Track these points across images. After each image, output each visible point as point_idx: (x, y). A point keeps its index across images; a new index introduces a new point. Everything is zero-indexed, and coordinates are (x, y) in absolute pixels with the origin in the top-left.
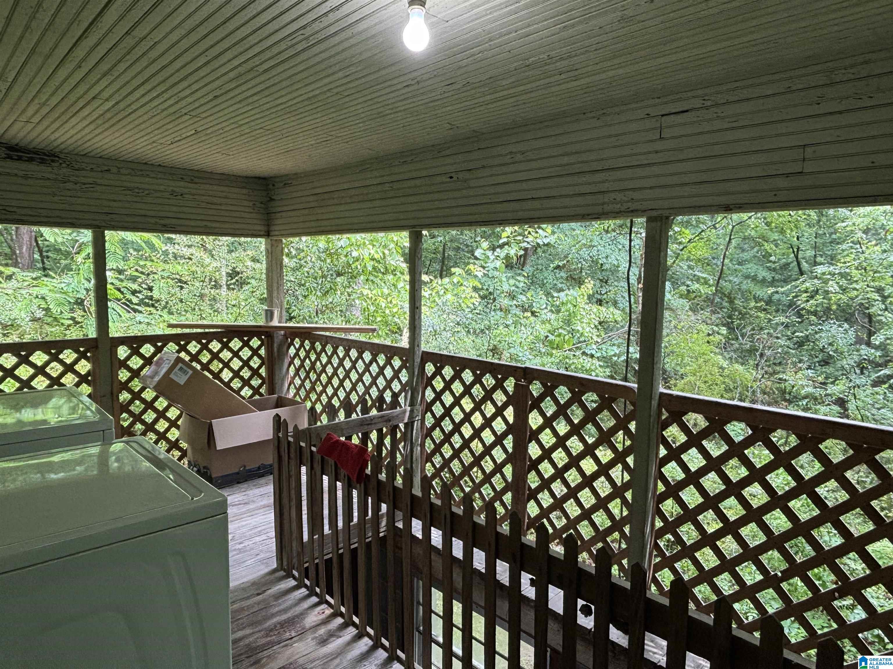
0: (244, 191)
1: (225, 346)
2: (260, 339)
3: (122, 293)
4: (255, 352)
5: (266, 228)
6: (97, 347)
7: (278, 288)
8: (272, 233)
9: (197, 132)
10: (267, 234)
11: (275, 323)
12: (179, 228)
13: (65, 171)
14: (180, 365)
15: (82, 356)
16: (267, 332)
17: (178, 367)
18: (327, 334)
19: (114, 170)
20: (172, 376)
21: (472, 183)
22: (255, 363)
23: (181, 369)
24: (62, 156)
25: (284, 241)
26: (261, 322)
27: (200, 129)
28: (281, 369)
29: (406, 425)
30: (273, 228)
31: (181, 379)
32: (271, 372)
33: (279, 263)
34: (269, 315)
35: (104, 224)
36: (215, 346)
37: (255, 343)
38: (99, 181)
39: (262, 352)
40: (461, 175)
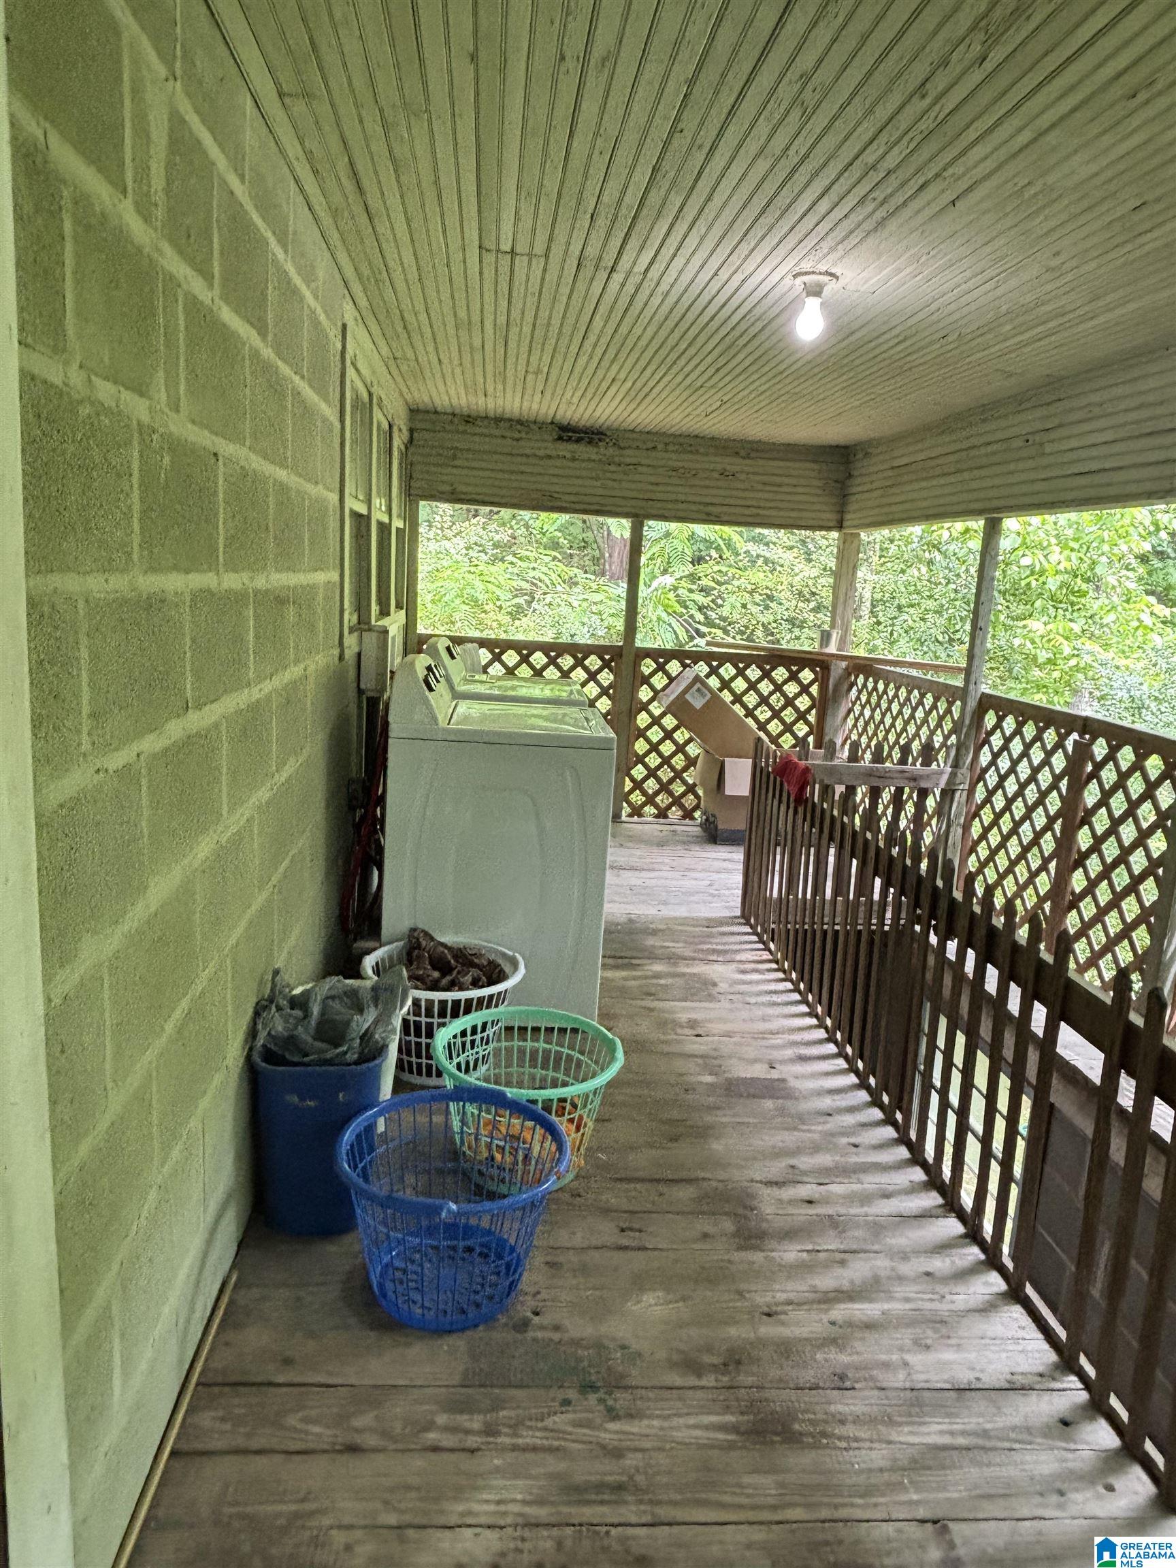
0: (816, 467)
1: (766, 675)
2: (813, 671)
3: (686, 607)
4: (805, 689)
5: (838, 517)
6: (621, 656)
7: (845, 601)
8: (846, 524)
9: (723, 403)
10: (840, 526)
11: (832, 649)
12: (725, 518)
13: (611, 451)
14: (698, 685)
15: (606, 665)
16: (823, 661)
17: (696, 687)
18: (898, 670)
19: (660, 446)
20: (688, 697)
21: (1048, 448)
22: (803, 703)
23: (699, 690)
24: (609, 433)
25: (863, 535)
26: (816, 647)
27: (725, 399)
28: (834, 716)
29: (943, 792)
30: (848, 516)
31: (698, 703)
32: (821, 718)
33: (851, 565)
34: (825, 637)
35: (642, 512)
36: (753, 673)
37: (807, 675)
38: (644, 462)
39: (814, 690)
40: (1038, 438)
